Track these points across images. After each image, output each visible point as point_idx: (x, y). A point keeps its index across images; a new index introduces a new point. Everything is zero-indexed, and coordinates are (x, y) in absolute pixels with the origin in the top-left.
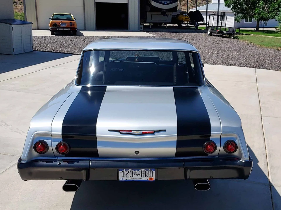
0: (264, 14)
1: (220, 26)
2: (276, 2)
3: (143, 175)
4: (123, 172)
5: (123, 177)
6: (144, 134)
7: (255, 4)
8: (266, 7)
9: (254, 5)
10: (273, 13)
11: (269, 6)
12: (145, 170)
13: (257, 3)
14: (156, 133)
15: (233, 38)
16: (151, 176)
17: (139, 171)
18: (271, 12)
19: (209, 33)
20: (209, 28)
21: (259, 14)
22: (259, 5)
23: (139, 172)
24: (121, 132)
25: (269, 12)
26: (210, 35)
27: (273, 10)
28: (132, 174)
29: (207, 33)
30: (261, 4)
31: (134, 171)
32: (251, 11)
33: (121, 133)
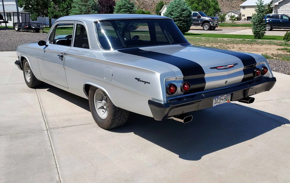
0: (56, 13)
1: (25, 22)
2: (64, 2)
3: (225, 99)
4: (215, 99)
5: (215, 103)
7: (46, 4)
8: (56, 7)
9: (46, 6)
10: (63, 12)
11: (58, 6)
12: (226, 96)
13: (49, 3)
15: (43, 33)
16: (229, 99)
18: (62, 11)
19: (16, 29)
20: (17, 25)
21: (53, 13)
22: (50, 5)
23: (223, 98)
24: (218, 68)
25: (59, 11)
26: (18, 30)
27: (63, 9)
28: (220, 100)
29: (14, 29)
30: (51, 4)
31: (221, 97)
32: (44, 10)
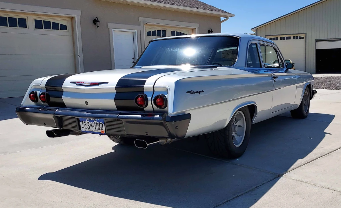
3: (96, 127)
4: (82, 122)
5: (83, 128)
6: (91, 85)
12: (97, 123)
14: (100, 85)
16: (102, 129)
17: (93, 123)
24: (77, 83)
28: (89, 125)
31: (90, 122)
33: (77, 85)
